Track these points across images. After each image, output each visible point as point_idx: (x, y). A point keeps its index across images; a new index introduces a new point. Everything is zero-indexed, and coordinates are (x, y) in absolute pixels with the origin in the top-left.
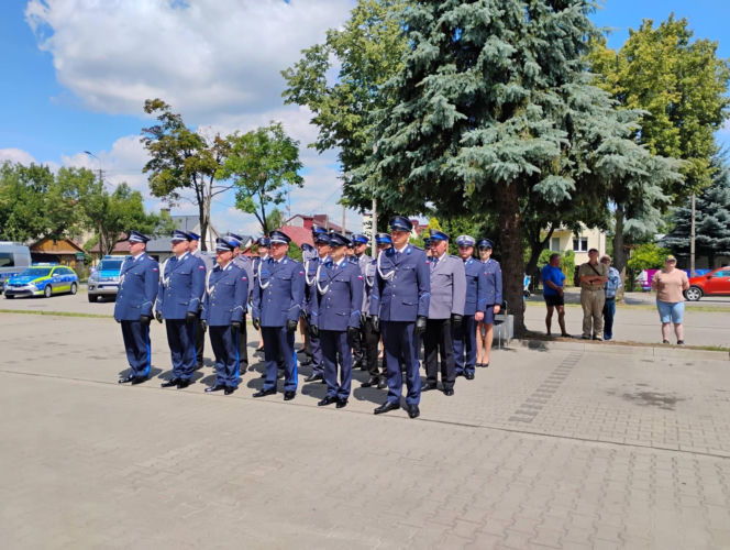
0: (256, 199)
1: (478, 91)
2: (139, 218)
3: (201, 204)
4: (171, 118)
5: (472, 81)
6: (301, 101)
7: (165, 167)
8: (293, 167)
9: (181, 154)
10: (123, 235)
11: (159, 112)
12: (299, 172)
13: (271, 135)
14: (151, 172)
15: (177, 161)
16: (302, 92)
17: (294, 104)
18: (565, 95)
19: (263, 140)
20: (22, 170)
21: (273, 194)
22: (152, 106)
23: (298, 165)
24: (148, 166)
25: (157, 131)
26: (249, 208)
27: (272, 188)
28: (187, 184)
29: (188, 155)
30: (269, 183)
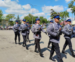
10: (45, 23)
13: (66, 12)
17: (69, 8)
20: (35, 17)
23: (69, 15)
24: (51, 16)
29: (55, 15)
30: (65, 17)
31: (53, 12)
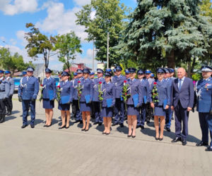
0: (66, 58)
1: (169, 16)
2: (22, 64)
3: (46, 59)
4: (35, 29)
5: (166, 12)
6: (82, 24)
7: (33, 47)
8: (78, 46)
9: (38, 42)
10: (16, 70)
11: (31, 28)
12: (81, 49)
13: (71, 36)
14: (28, 48)
15: (37, 44)
16: (82, 21)
17: (79, 25)
18: (197, 19)
19: (68, 37)
21: (72, 56)
22: (29, 25)
23: (80, 46)
24: (27, 46)
25: (30, 34)
26: (64, 61)
27: (71, 54)
28: (41, 53)
29: (41, 43)
30: (70, 52)
31: (34, 35)
